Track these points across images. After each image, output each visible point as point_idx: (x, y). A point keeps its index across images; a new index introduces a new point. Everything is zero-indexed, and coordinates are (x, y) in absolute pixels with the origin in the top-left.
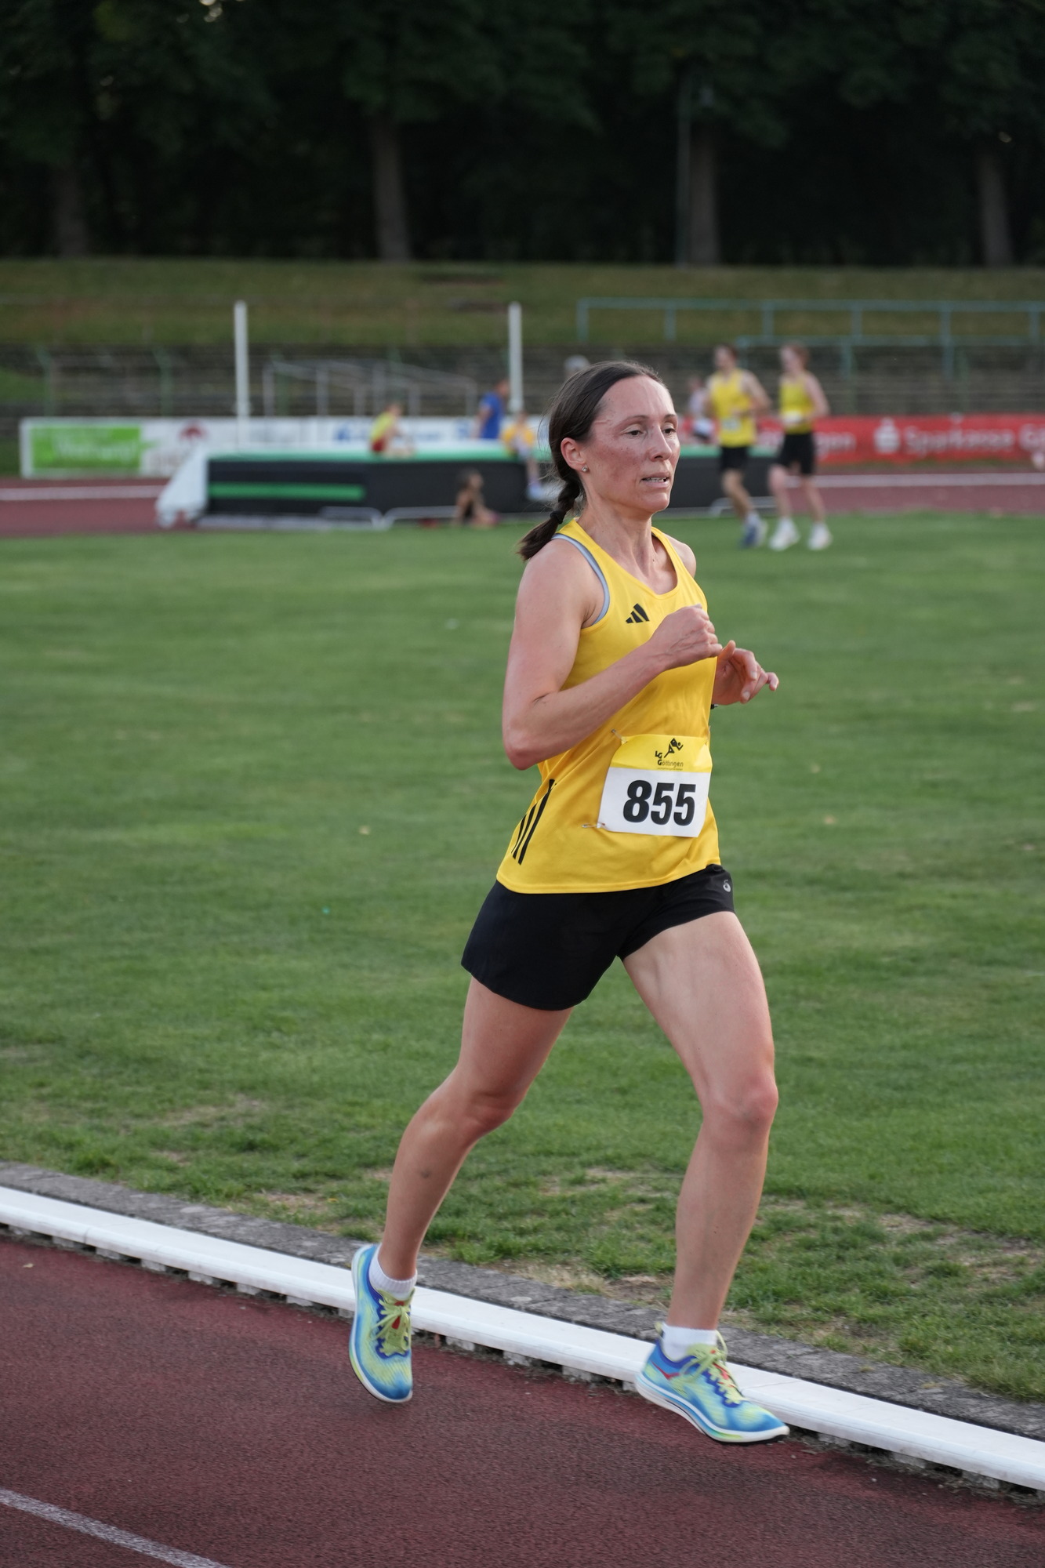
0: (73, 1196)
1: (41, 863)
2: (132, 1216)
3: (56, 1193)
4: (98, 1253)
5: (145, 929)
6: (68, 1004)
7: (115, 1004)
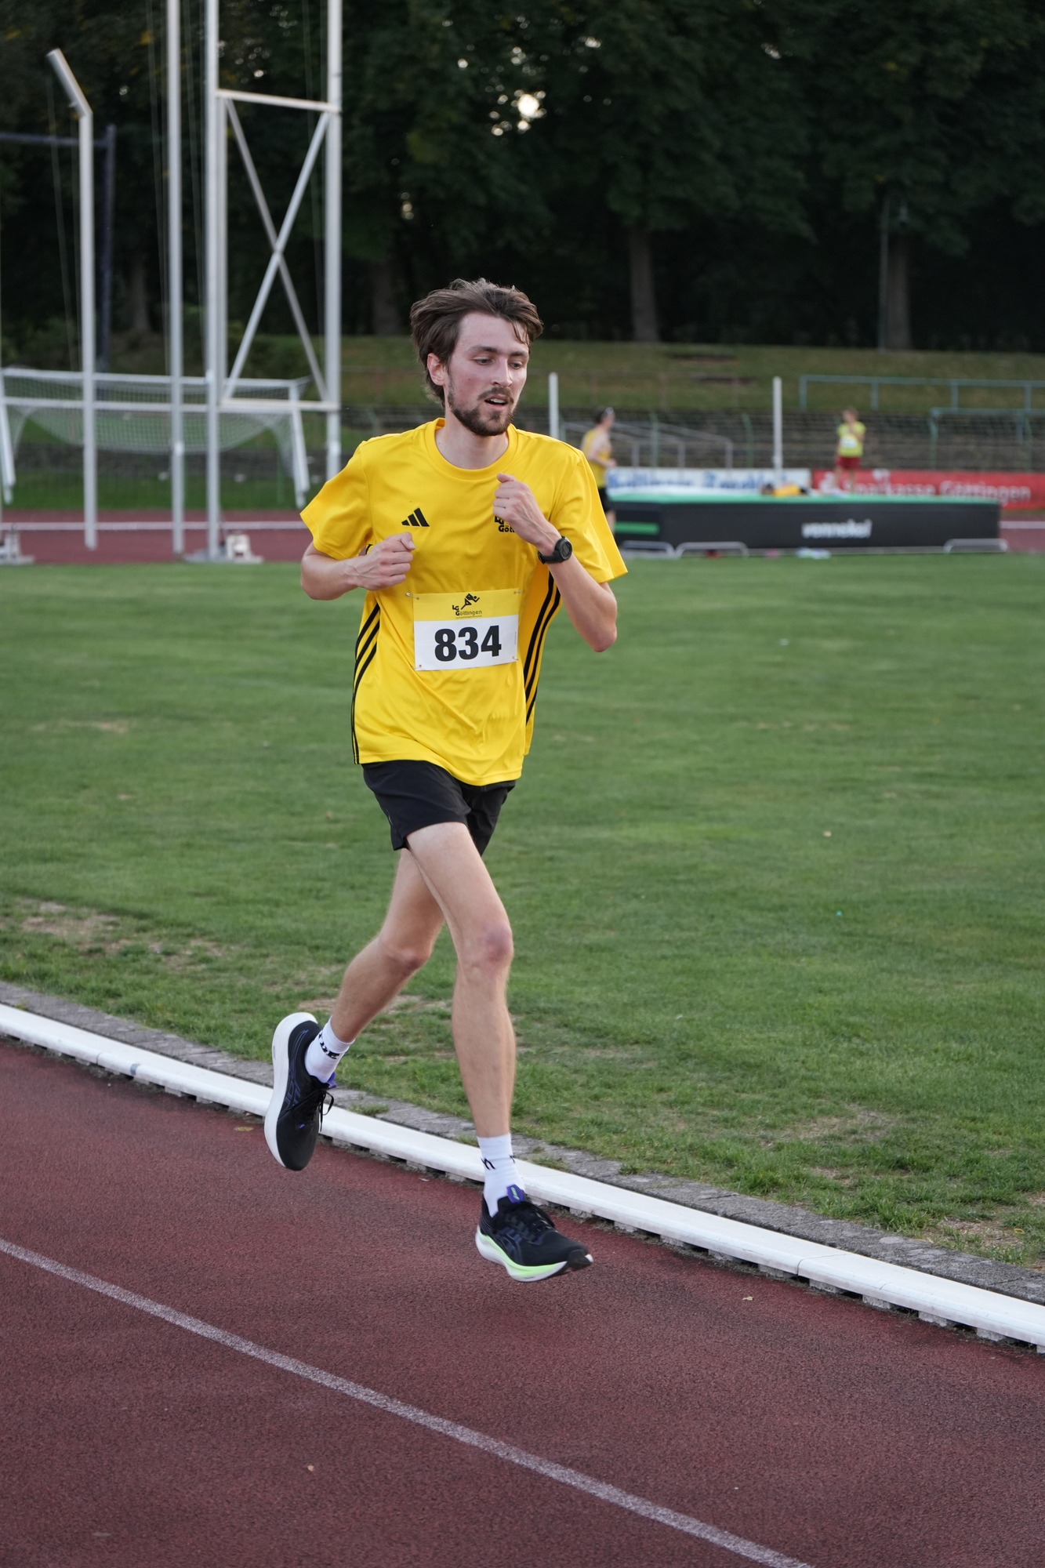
0: (762, 1219)
1: (551, 859)
2: (832, 1245)
3: (743, 1216)
4: (811, 1285)
5: (681, 928)
6: (646, 1004)
7: (691, 1006)
